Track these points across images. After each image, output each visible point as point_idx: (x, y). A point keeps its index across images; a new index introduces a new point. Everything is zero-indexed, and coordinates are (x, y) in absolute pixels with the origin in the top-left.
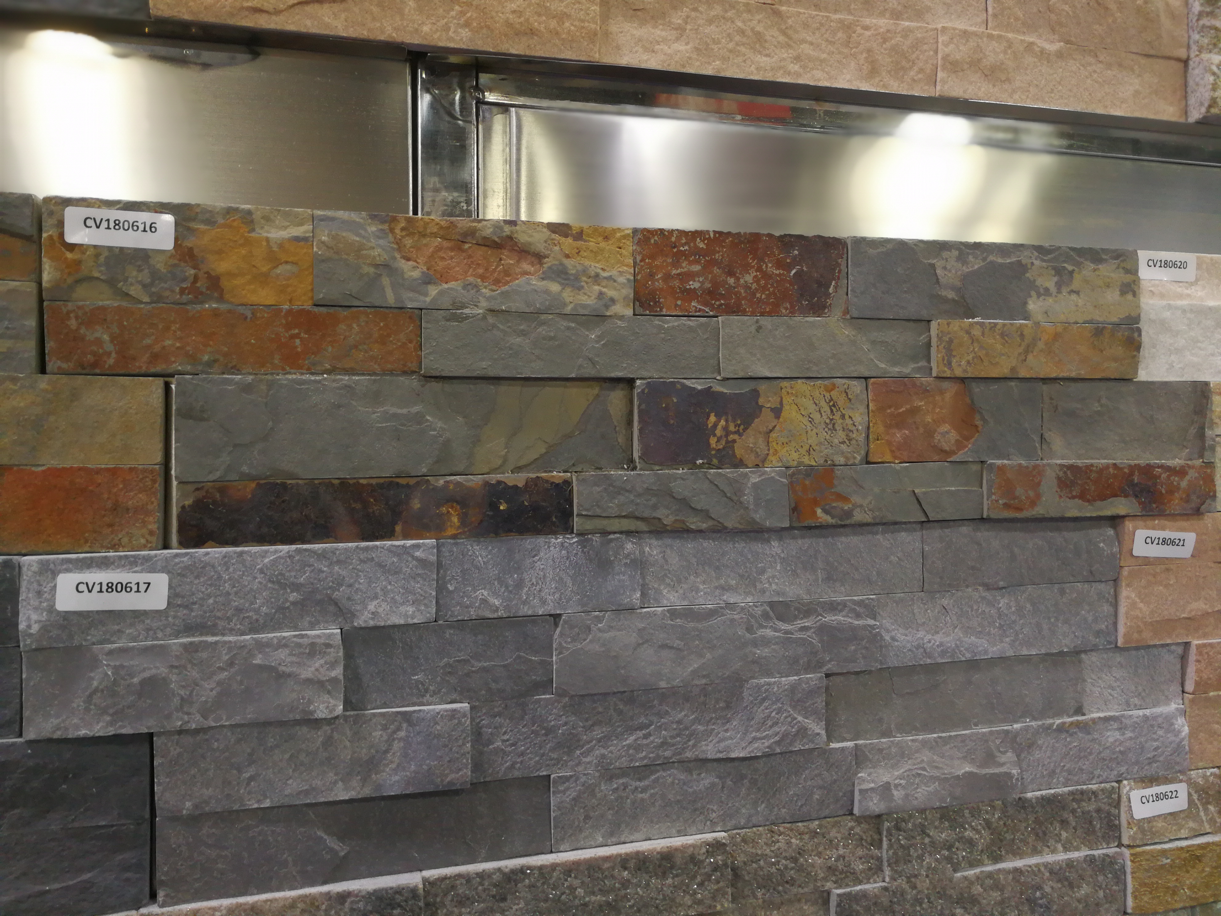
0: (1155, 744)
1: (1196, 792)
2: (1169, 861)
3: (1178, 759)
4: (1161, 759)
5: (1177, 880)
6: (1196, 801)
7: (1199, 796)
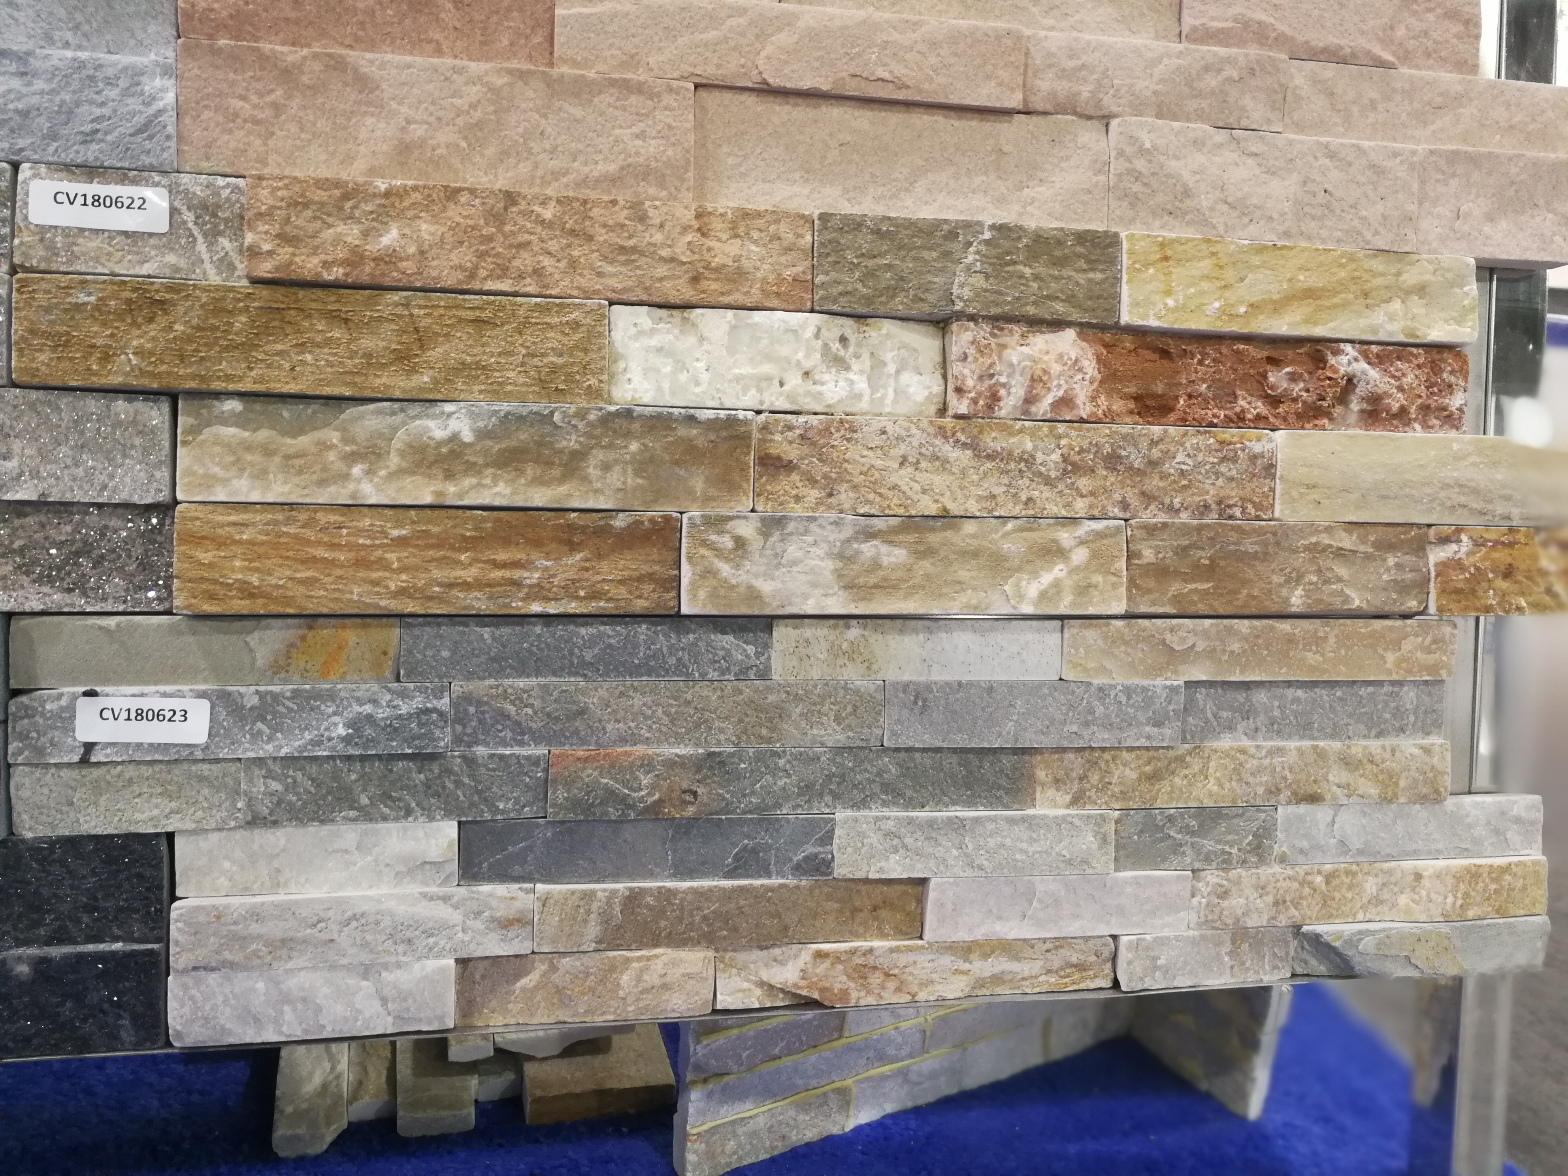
0: (98, 112)
1: (189, 209)
2: (92, 299)
3: (148, 145)
4: (109, 138)
5: (112, 335)
6: (190, 225)
7: (197, 217)
